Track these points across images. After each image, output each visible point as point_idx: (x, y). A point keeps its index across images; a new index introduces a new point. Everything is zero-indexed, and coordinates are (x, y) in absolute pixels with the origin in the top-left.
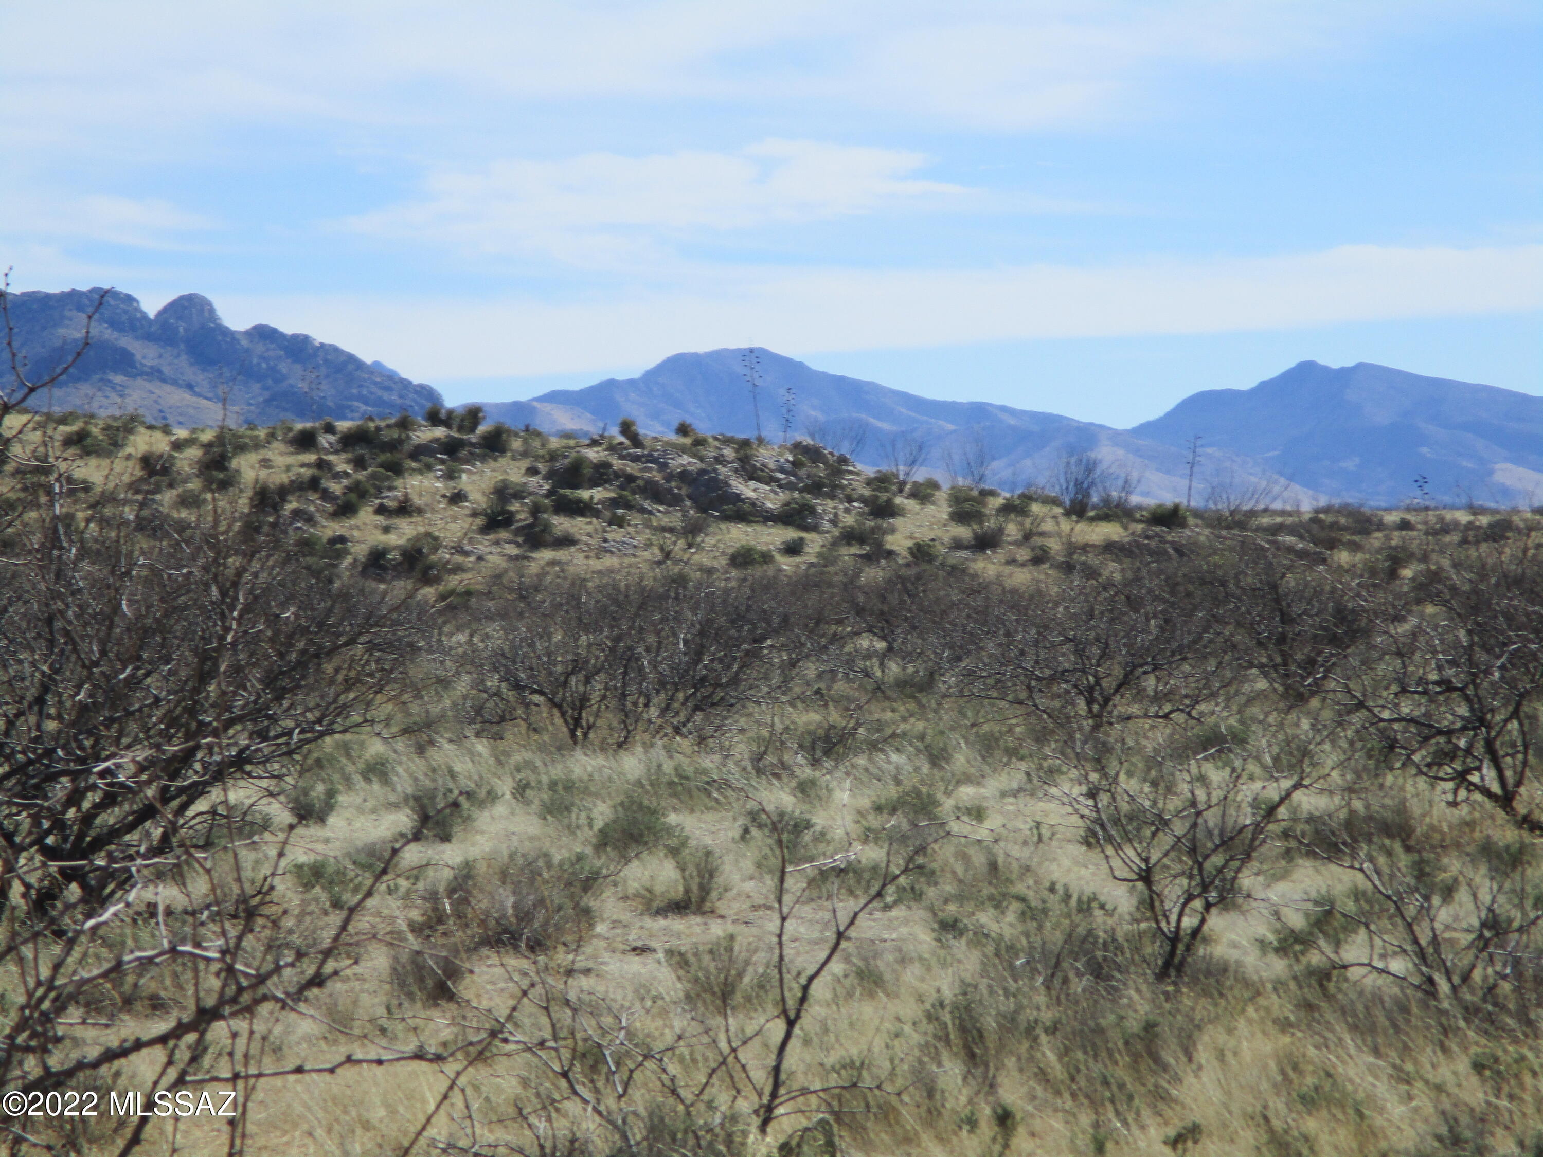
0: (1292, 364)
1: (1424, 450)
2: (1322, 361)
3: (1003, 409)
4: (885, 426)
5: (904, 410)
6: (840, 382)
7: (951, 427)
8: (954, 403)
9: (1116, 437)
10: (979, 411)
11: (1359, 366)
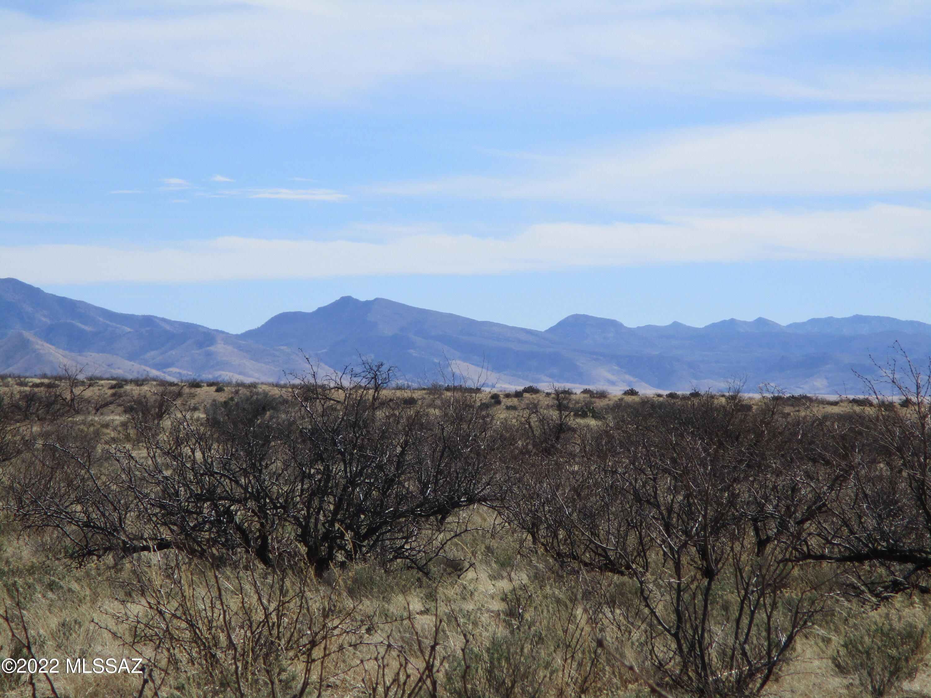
0: (338, 298)
1: (412, 351)
2: (355, 297)
3: (164, 320)
4: (87, 328)
5: (101, 319)
6: (62, 301)
7: (129, 330)
8: (133, 315)
9: (227, 338)
10: (148, 321)
11: (376, 300)
